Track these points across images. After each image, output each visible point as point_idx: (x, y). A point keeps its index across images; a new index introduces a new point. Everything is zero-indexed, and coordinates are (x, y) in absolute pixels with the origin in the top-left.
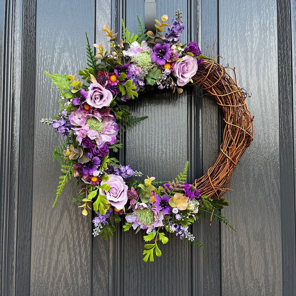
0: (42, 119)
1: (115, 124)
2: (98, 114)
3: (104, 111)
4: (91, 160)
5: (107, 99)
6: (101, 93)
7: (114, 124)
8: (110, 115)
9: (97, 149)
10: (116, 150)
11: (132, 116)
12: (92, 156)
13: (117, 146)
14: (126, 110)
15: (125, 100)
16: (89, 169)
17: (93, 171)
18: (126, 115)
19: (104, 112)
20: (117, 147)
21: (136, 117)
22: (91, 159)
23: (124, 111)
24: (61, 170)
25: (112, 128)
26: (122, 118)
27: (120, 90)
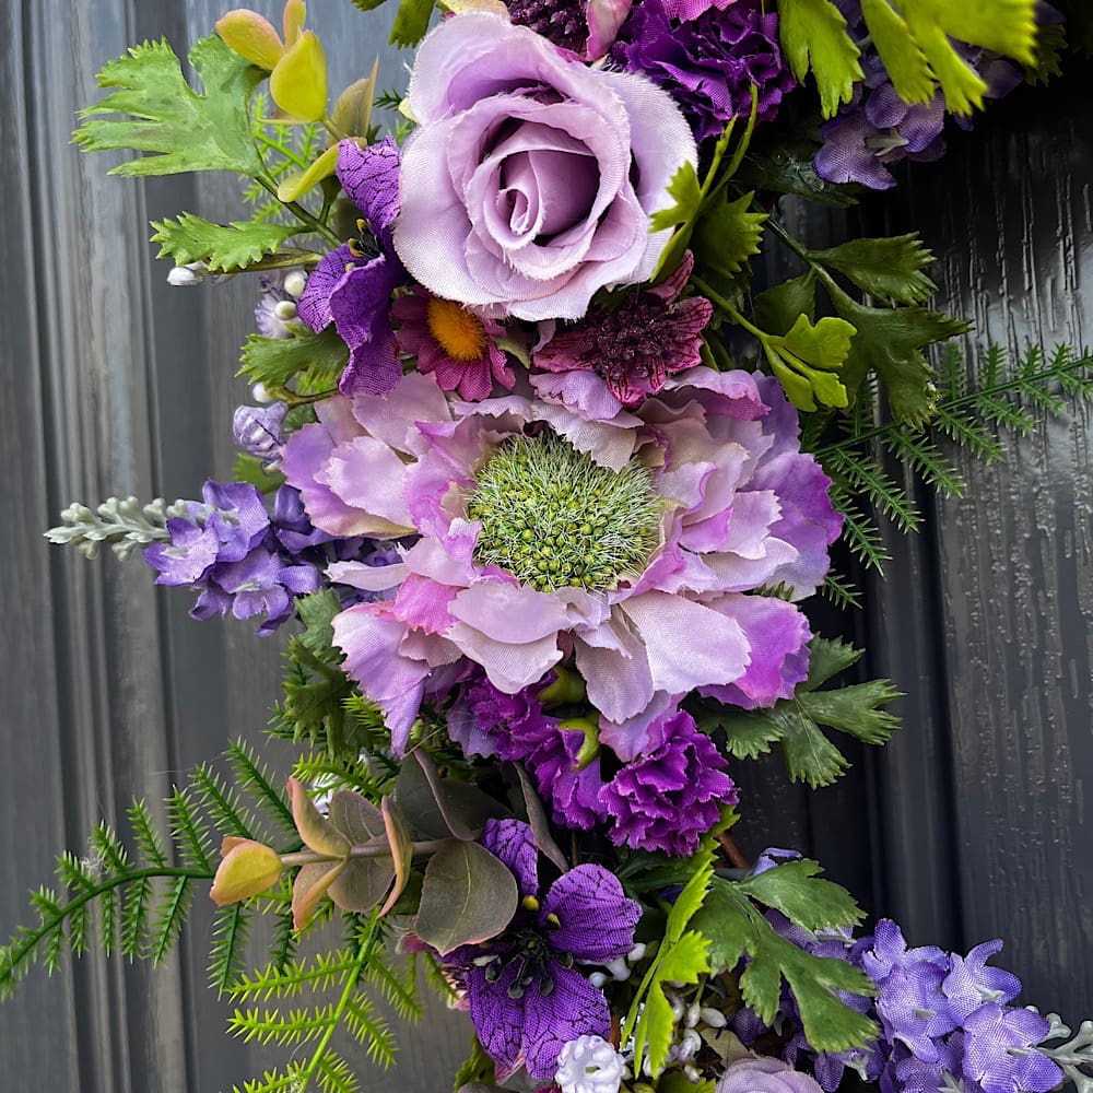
0: (65, 514)
1: (793, 467)
2: (579, 388)
3: (632, 341)
4: (532, 901)
5: (630, 198)
6: (561, 134)
7: (780, 463)
8: (710, 380)
9: (607, 761)
10: (822, 764)
11: (994, 351)
12: (544, 862)
13: (827, 707)
14: (906, 291)
15: (871, 165)
16: (521, 1004)
17: (562, 1029)
18: (903, 349)
19: (629, 353)
20: (829, 731)
21: (1032, 354)
22: (540, 896)
23: (877, 304)
24: (238, 1021)
25: (752, 515)
26: (860, 392)
27: (799, 55)
